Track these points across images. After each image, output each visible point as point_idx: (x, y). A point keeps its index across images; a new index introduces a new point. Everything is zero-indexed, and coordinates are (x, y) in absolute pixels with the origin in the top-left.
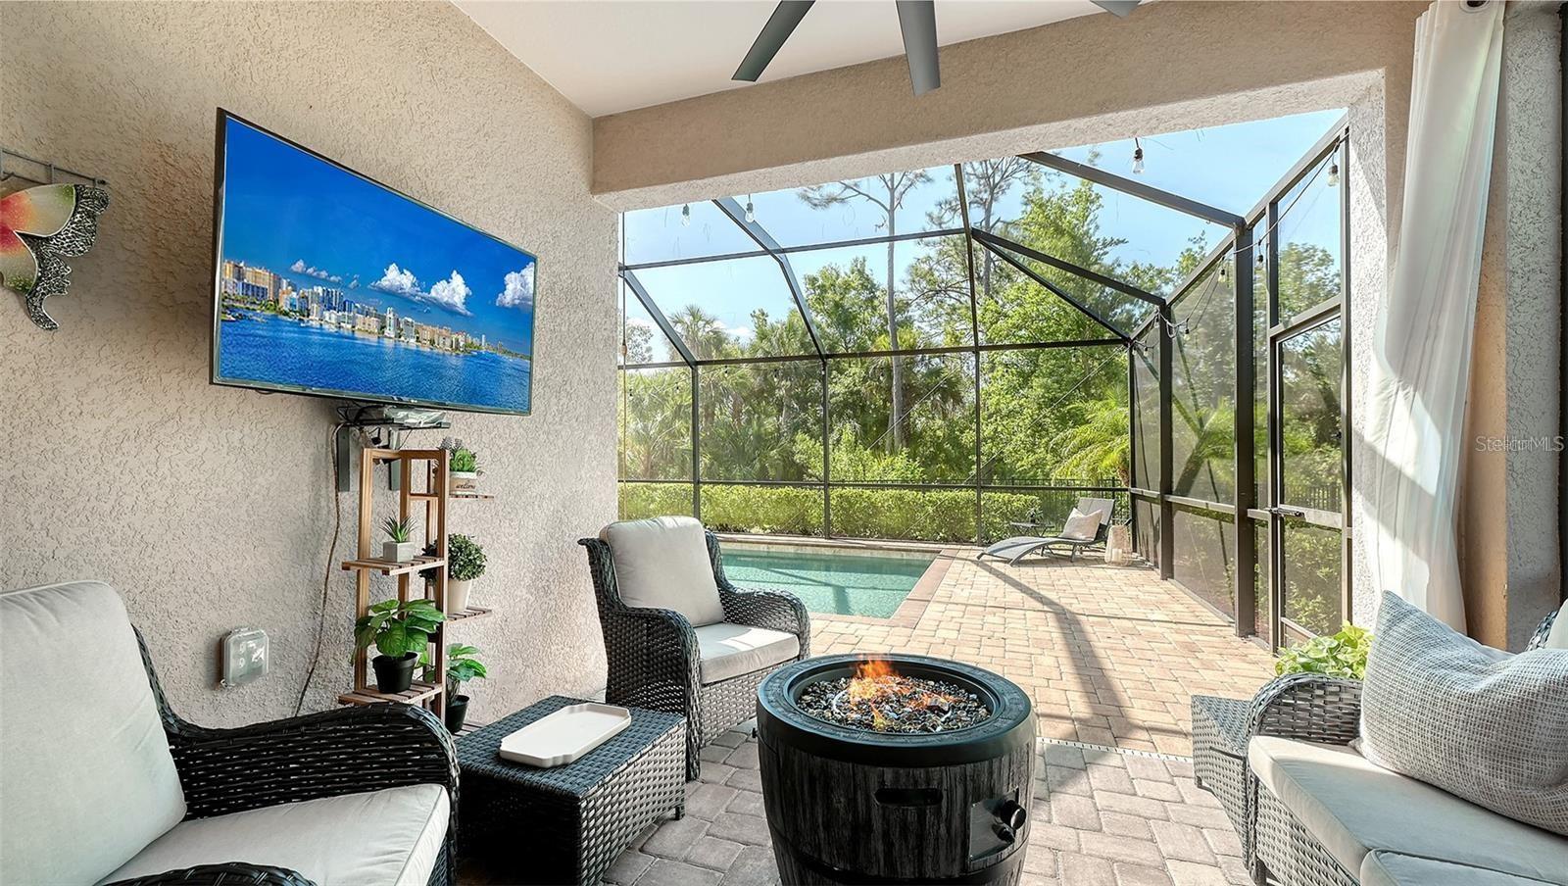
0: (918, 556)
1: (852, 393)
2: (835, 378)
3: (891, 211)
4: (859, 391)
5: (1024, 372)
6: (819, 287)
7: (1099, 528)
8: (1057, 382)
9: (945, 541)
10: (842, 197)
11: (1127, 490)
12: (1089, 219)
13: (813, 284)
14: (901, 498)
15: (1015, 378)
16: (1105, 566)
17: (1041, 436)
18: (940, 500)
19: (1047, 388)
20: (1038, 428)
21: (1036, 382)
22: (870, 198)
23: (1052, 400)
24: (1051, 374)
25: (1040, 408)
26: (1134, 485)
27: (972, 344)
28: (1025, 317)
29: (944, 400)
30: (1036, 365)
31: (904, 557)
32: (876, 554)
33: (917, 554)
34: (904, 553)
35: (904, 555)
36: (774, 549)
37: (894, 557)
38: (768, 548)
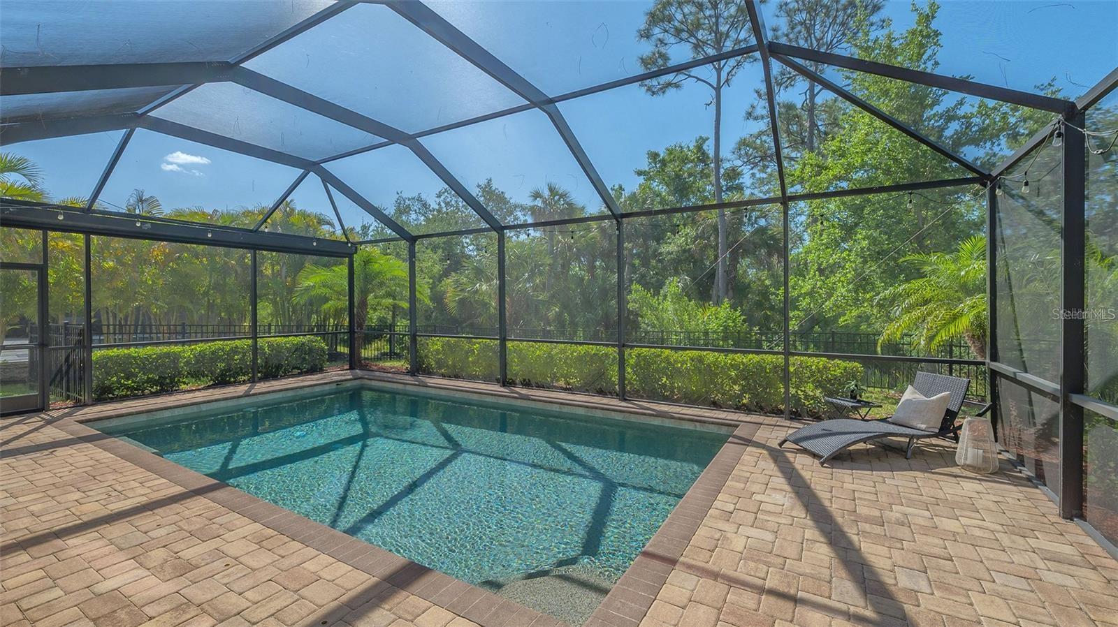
0: (713, 429)
1: (684, 251)
2: (669, 238)
3: (718, 90)
4: (690, 249)
5: (846, 225)
6: (660, 161)
7: (946, 415)
8: (886, 233)
9: (747, 409)
10: (674, 82)
11: (983, 364)
12: (925, 57)
13: (655, 159)
14: (701, 360)
15: (837, 231)
16: (955, 470)
17: (865, 292)
18: (743, 364)
19: (874, 241)
20: (862, 284)
21: (861, 233)
22: (699, 79)
23: (878, 253)
24: (877, 227)
25: (865, 262)
26: (994, 357)
27: (779, 193)
28: (850, 168)
29: (770, 255)
30: (861, 217)
31: (698, 429)
32: (668, 423)
33: (712, 426)
34: (698, 424)
35: (698, 427)
36: (566, 409)
37: (687, 428)
38: (560, 408)
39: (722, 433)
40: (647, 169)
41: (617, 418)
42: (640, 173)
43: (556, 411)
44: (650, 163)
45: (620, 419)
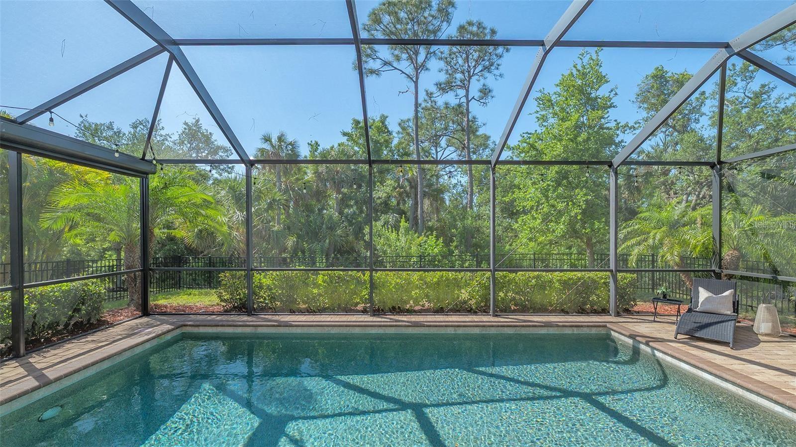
13: (356, 125)
22: (403, 72)
31: (575, 332)
32: (552, 331)
33: (585, 329)
34: (575, 329)
35: (575, 331)
36: (460, 331)
37: (566, 333)
38: (455, 330)
39: (592, 333)
40: (350, 132)
41: (510, 333)
42: (345, 134)
43: (452, 334)
44: (353, 128)
45: (512, 333)
